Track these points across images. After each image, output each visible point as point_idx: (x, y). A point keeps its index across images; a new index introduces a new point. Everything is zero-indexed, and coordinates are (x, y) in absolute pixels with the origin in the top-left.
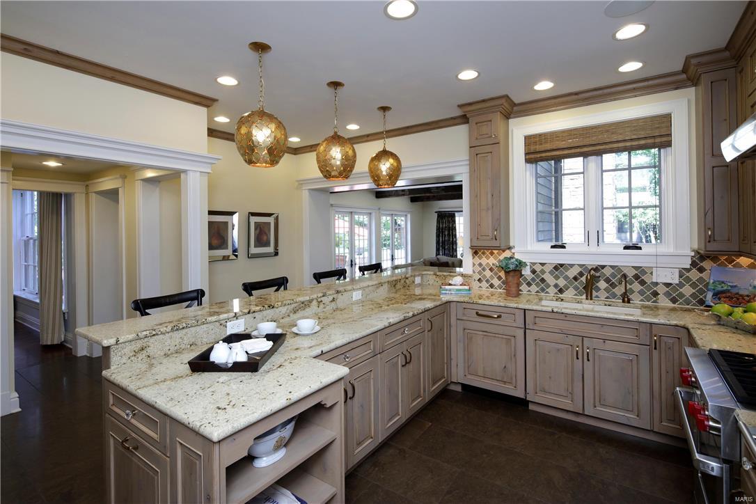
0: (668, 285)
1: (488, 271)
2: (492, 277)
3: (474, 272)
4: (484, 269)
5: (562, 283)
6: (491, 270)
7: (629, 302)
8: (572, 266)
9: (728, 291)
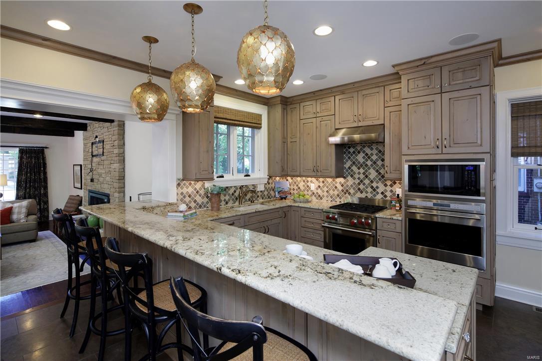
0: (261, 191)
1: (187, 197)
2: (190, 202)
3: (177, 200)
4: (184, 197)
5: (227, 198)
6: (190, 196)
7: (253, 202)
8: (231, 187)
9: (282, 191)
